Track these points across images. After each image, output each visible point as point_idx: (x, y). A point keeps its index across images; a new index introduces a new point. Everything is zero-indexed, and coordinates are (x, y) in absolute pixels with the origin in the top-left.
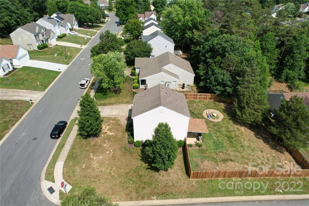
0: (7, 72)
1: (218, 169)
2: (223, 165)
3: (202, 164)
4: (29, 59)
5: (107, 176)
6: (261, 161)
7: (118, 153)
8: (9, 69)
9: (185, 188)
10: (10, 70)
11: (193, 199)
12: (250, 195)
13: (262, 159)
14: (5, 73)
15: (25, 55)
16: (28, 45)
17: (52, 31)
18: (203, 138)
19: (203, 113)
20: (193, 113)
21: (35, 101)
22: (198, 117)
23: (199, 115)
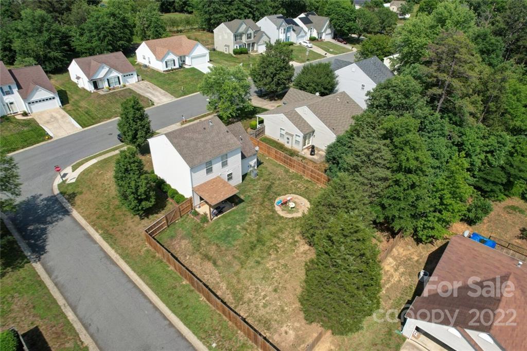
0: (169, 68)
1: (187, 258)
2: (199, 259)
3: (179, 240)
4: (208, 62)
6: (254, 298)
8: (175, 65)
9: (131, 246)
10: (175, 67)
11: (122, 260)
12: (172, 311)
13: (257, 297)
14: (167, 69)
15: (204, 56)
16: (226, 46)
17: (266, 35)
18: (221, 217)
19: (283, 195)
20: (270, 187)
21: (158, 103)
22: (265, 196)
23: (272, 195)
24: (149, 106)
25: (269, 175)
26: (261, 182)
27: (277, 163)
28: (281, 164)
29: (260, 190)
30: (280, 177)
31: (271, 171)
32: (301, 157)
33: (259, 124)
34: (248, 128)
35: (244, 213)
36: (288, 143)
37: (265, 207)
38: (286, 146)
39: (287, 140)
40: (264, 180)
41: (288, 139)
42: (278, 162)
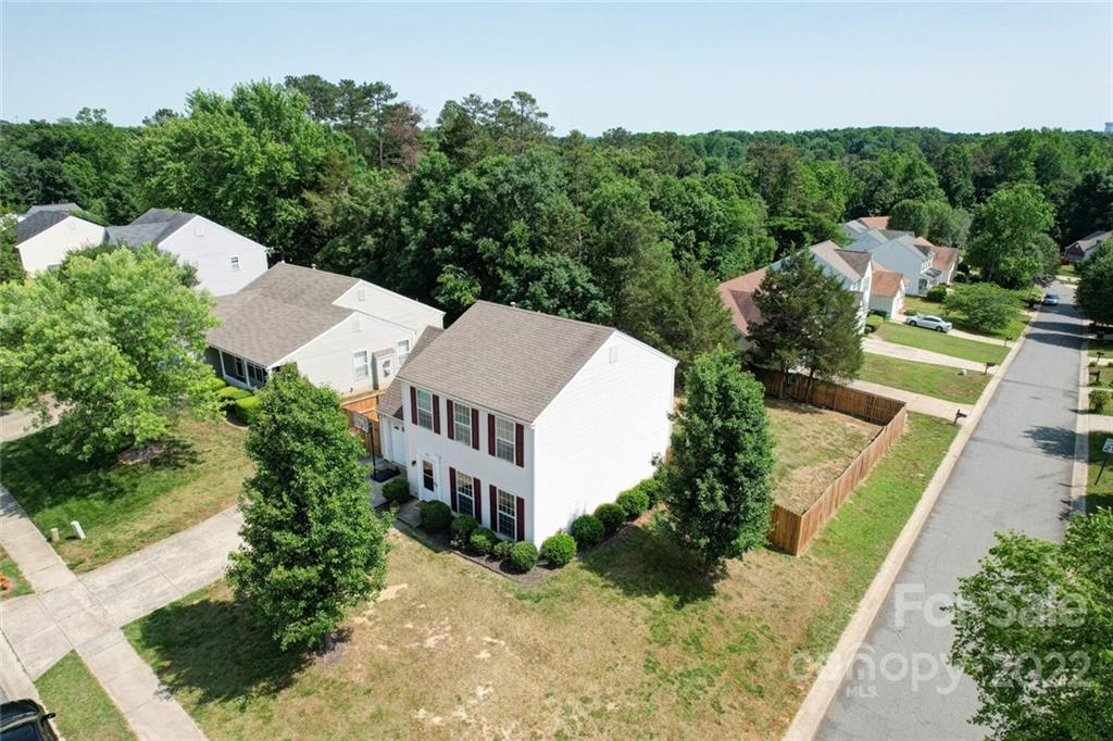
5: (601, 730)
7: (527, 627)
9: (819, 584)
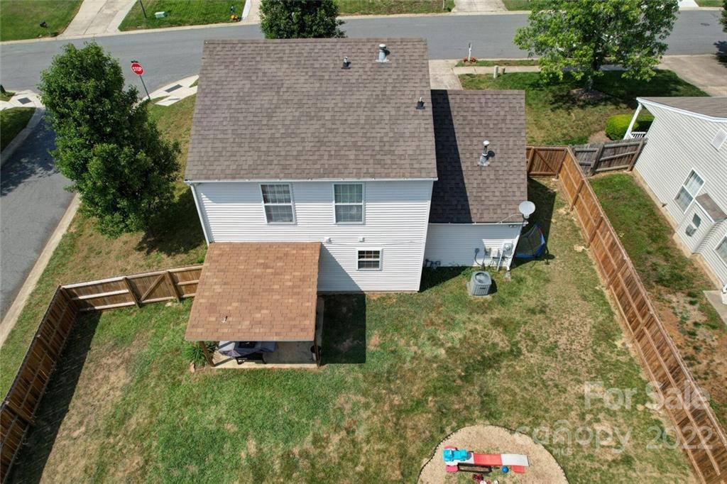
18: (252, 371)
19: (505, 427)
20: (489, 361)
21: (460, 10)
22: (446, 387)
23: (471, 396)
24: (438, 11)
25: (533, 311)
26: (482, 322)
27: (596, 281)
28: (607, 293)
29: (450, 351)
30: (563, 341)
31: (550, 301)
32: (707, 310)
33: (635, 130)
34: (602, 129)
35: (317, 405)
36: (690, 232)
37: (399, 431)
38: (675, 237)
39: (690, 222)
40: (496, 323)
41: (697, 220)
42: (603, 281)
